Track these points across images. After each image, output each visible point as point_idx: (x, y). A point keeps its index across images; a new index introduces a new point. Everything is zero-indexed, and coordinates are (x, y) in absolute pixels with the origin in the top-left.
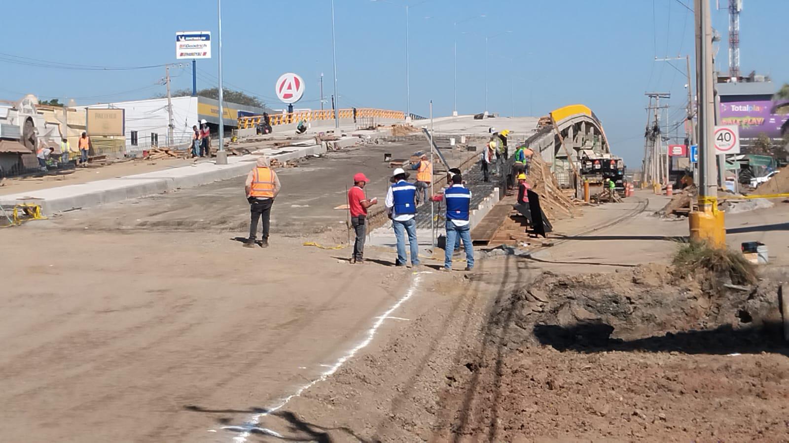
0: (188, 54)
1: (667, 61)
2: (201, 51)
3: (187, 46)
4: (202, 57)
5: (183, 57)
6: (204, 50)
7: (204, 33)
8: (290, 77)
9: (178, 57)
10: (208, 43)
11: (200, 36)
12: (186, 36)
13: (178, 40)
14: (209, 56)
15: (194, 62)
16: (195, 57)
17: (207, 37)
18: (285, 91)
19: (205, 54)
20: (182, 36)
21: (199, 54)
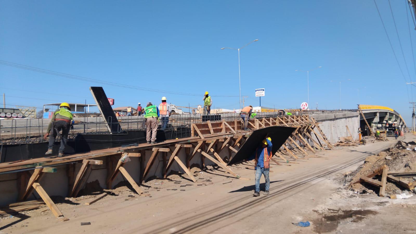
0: (258, 95)
1: (412, 84)
2: (262, 94)
3: (259, 93)
4: (262, 96)
5: (257, 96)
6: (263, 94)
7: (262, 89)
8: (304, 103)
9: (256, 96)
10: (264, 92)
11: (262, 90)
12: (258, 90)
13: (256, 91)
14: (264, 95)
15: (260, 97)
16: (261, 96)
17: (264, 90)
18: (303, 107)
19: (263, 95)
20: (257, 90)
21: (261, 95)
